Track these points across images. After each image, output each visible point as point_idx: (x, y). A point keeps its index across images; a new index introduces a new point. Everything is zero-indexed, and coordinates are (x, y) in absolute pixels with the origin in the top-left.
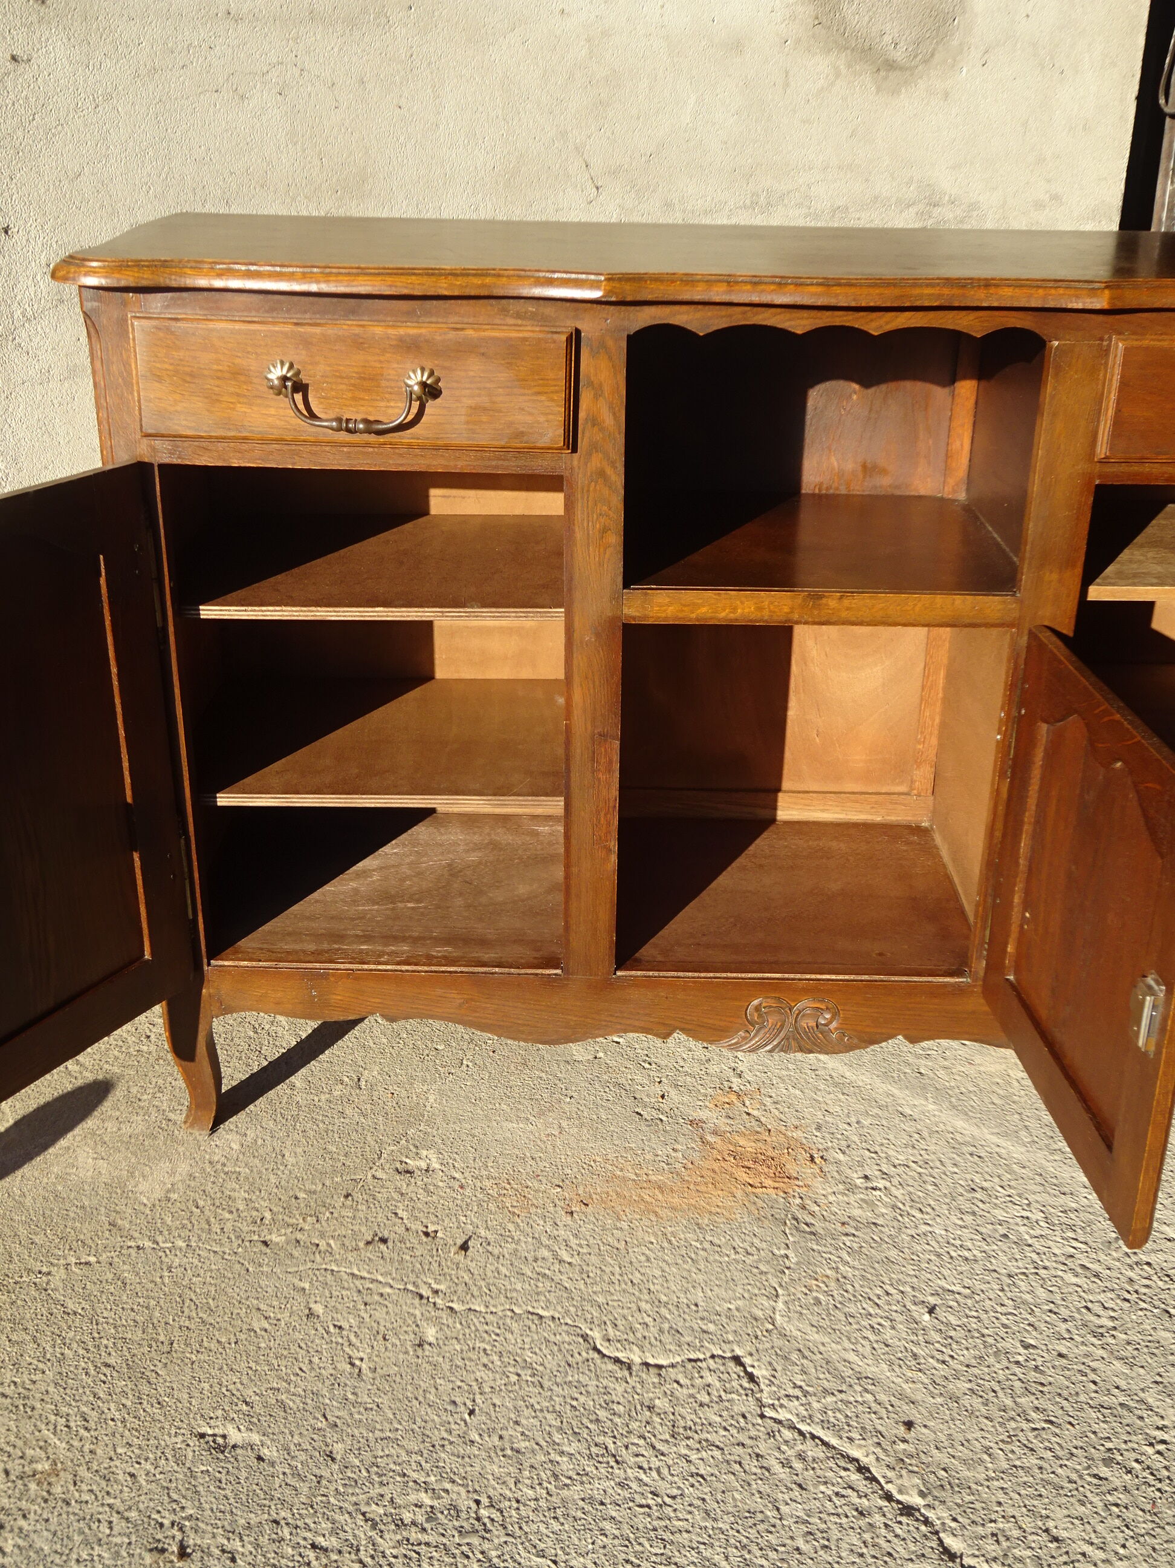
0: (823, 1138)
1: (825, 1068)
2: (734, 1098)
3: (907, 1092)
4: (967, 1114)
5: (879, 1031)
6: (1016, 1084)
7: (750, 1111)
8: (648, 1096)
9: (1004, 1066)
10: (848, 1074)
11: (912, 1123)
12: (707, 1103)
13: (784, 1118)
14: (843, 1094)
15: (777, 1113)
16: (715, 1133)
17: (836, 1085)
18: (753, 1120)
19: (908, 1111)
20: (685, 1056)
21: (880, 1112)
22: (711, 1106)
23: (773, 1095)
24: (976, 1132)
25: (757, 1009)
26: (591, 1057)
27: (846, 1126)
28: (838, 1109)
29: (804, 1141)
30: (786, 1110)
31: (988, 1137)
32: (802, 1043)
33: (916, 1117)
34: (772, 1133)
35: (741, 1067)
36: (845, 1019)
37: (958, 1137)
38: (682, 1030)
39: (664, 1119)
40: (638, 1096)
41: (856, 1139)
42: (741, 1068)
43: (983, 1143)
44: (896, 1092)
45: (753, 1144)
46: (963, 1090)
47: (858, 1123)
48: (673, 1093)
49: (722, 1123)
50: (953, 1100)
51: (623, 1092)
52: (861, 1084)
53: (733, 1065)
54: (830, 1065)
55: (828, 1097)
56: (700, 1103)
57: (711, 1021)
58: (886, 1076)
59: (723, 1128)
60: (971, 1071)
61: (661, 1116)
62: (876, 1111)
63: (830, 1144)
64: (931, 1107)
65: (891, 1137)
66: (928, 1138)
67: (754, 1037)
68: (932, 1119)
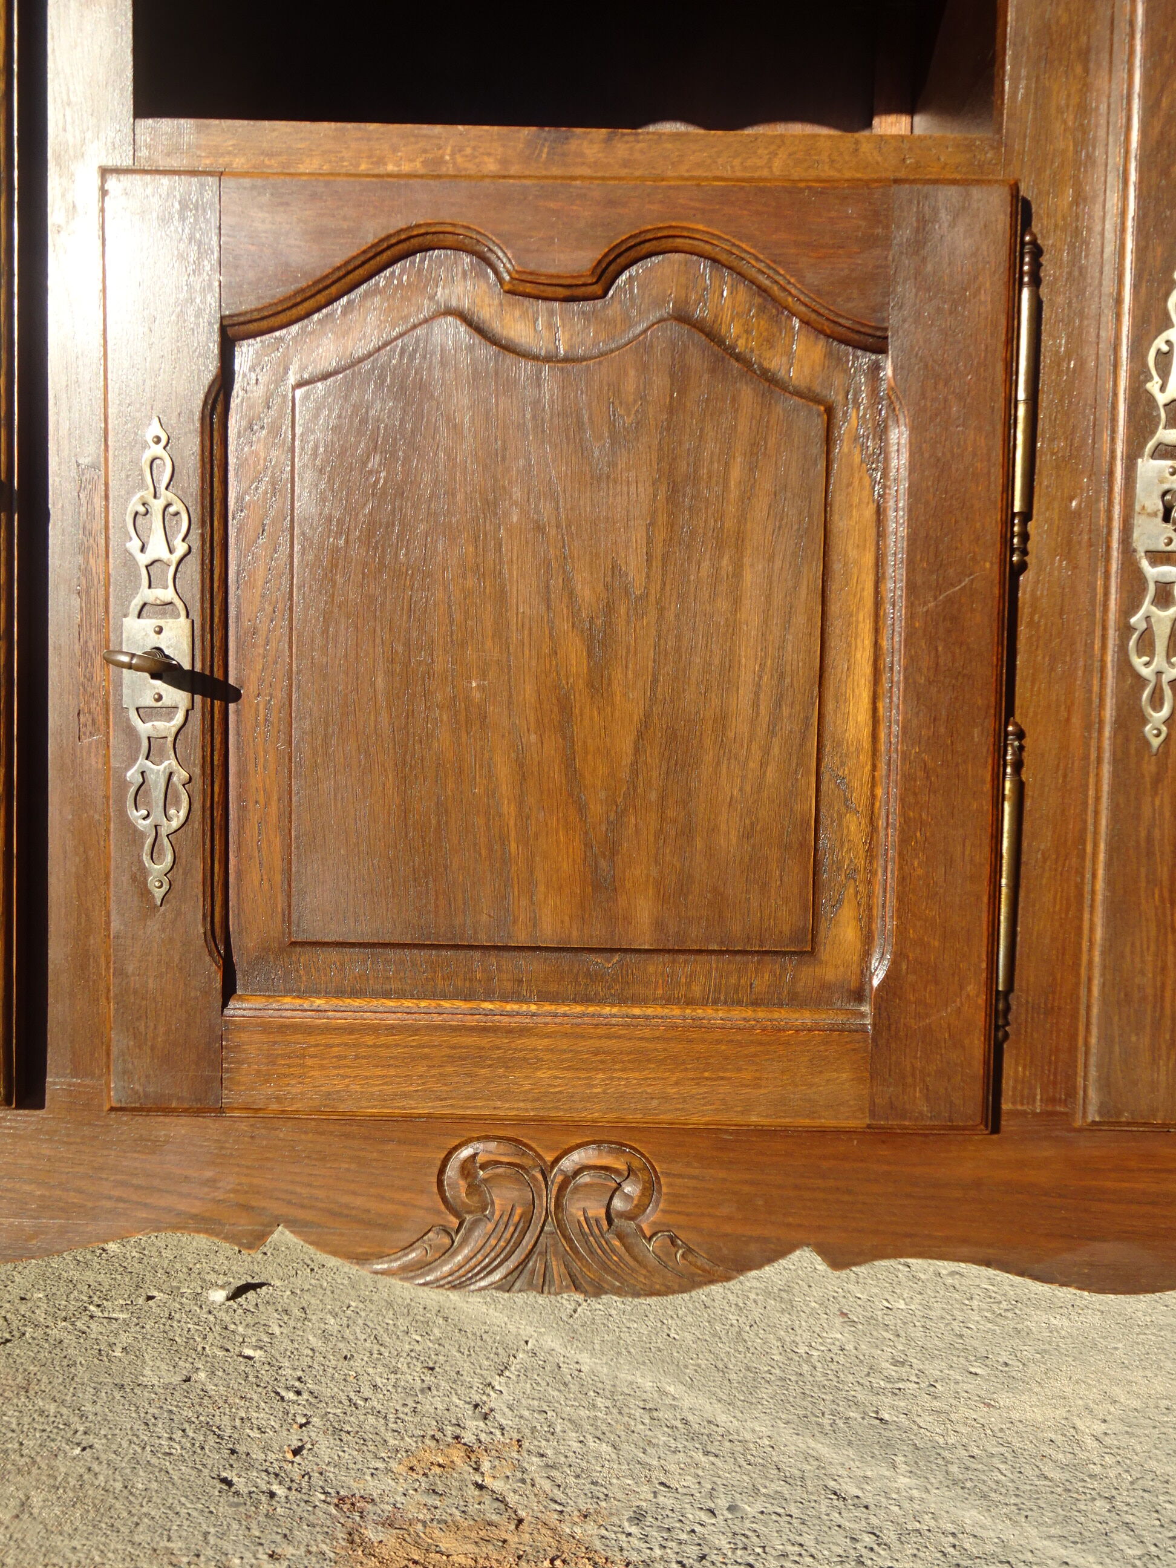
0: (645, 1539)
1: (675, 1407)
2: (457, 1455)
3: (851, 1452)
4: (985, 1497)
5: (757, 1231)
6: (1090, 1442)
7: (488, 1481)
8: (266, 1449)
9: (1062, 1412)
10: (722, 1418)
11: (860, 1513)
12: (393, 1465)
13: (558, 1495)
14: (706, 1453)
15: (547, 1485)
16: (389, 1523)
17: (693, 1437)
18: (487, 1499)
19: (850, 1489)
20: (379, 1381)
21: (785, 1490)
22: (402, 1469)
23: (549, 1452)
24: (1010, 1534)
25: (467, 1169)
26: (176, 1379)
27: (704, 1516)
28: (690, 1481)
29: (598, 1544)
30: (571, 1480)
31: (1039, 1544)
32: (576, 1266)
33: (870, 1501)
34: (524, 1527)
35: (493, 1401)
36: (675, 1198)
37: (968, 1543)
38: (293, 1224)
39: (280, 1491)
40: (241, 1449)
41: (723, 1543)
42: (492, 1405)
43: (1029, 1557)
44: (825, 1451)
45: (471, 1548)
46: (976, 1452)
47: (730, 1509)
48: (325, 1448)
49: (414, 1507)
50: (954, 1469)
51: (212, 1439)
52: (748, 1436)
53: (477, 1398)
54: (687, 1402)
55: (671, 1457)
56: (380, 1465)
57: (358, 1202)
58: (806, 1423)
59: (412, 1512)
60: (994, 1419)
61: (275, 1488)
62: (777, 1486)
63: (658, 1552)
64: (903, 1481)
65: (808, 1540)
66: (896, 1545)
67: (464, 1241)
68: (906, 1505)
